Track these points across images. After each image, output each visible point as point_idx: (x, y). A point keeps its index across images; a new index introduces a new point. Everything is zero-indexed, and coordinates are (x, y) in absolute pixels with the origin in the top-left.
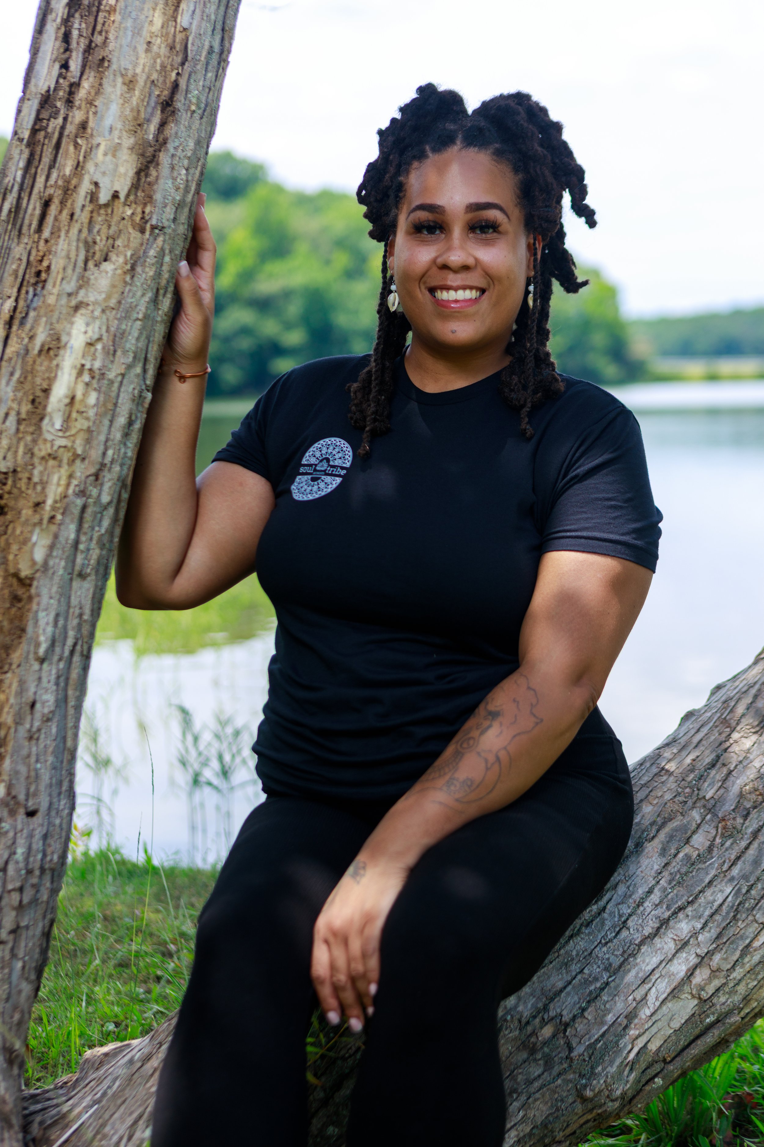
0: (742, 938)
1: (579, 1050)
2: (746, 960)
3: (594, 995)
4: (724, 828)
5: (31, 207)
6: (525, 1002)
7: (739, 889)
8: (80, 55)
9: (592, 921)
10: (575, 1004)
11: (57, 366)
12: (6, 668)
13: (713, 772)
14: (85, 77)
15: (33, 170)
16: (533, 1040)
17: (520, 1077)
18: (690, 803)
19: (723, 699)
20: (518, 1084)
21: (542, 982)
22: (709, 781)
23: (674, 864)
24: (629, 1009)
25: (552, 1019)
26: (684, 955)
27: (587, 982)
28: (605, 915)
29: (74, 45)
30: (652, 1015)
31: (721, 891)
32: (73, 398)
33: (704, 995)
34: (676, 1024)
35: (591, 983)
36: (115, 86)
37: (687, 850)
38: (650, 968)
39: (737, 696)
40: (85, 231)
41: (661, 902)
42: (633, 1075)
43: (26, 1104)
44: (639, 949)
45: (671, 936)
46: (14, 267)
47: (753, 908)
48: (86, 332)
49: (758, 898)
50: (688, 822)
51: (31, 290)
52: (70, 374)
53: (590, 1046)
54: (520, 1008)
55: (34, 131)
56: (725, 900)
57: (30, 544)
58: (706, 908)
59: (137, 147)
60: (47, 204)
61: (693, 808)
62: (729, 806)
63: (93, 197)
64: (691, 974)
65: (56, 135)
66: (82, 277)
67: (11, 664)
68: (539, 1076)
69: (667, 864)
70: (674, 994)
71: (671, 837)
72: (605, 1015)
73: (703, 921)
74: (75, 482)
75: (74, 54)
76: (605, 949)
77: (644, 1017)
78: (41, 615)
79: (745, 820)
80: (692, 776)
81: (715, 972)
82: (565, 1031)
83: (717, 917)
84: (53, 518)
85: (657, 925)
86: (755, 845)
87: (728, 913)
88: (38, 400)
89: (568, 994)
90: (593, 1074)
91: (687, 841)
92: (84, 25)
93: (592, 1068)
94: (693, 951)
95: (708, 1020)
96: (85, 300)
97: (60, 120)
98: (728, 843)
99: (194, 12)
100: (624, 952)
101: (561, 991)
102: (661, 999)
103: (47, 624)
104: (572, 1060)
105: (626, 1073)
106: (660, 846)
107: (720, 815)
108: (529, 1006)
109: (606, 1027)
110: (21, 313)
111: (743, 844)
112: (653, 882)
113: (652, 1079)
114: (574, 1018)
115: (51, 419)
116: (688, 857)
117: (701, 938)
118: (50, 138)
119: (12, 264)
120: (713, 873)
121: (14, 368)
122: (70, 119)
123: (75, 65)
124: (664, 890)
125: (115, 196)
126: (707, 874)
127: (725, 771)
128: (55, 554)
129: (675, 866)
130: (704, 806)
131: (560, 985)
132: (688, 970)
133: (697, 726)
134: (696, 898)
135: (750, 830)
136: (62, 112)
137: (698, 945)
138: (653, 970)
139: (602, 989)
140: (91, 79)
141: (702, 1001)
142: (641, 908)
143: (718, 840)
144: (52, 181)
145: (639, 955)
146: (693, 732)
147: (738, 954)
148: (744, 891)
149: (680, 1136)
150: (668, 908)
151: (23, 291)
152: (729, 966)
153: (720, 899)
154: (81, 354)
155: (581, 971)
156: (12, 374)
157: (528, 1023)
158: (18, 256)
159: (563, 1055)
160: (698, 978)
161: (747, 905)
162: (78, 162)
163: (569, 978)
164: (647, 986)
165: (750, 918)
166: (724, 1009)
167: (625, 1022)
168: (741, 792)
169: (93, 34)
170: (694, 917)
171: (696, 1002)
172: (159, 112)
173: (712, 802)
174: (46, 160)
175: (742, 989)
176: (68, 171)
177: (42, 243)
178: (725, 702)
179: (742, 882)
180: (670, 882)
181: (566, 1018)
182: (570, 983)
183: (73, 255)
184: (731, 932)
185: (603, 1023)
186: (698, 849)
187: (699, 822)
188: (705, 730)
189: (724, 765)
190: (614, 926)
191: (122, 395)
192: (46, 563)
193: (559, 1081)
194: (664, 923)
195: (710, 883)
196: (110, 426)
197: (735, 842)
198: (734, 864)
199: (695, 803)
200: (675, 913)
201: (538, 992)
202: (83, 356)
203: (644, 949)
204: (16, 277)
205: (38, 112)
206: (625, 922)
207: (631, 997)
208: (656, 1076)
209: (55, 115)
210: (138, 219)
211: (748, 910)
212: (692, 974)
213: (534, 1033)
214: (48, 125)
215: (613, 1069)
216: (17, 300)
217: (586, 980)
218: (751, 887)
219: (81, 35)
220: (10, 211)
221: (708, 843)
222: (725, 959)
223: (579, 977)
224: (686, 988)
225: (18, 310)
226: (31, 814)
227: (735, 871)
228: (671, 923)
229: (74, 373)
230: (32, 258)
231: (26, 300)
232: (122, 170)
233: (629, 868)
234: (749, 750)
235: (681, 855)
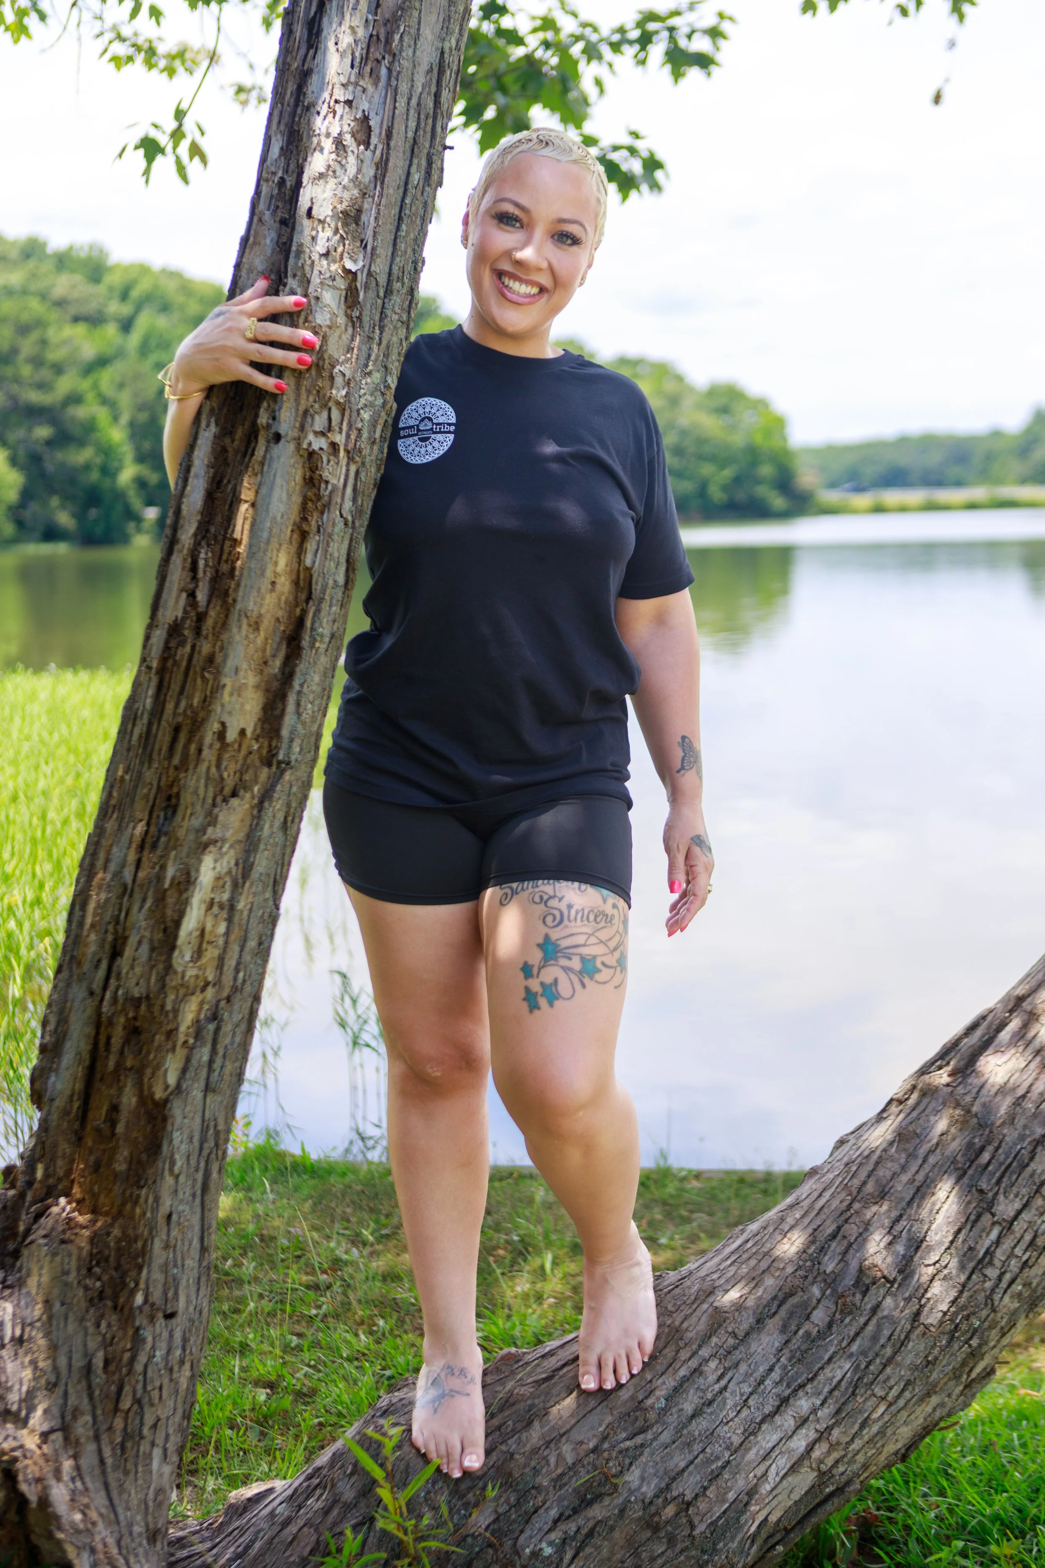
0: (860, 1412)
1: (701, 1528)
2: (865, 1432)
3: (716, 1473)
4: (844, 1305)
5: (160, 733)
6: (649, 1483)
7: (858, 1366)
8: (207, 584)
9: (714, 1400)
10: (697, 1483)
11: (187, 899)
12: (142, 1183)
13: (834, 1244)
14: (211, 606)
15: (162, 697)
16: (656, 1519)
17: (644, 1554)
18: (810, 1278)
19: (845, 1160)
20: (642, 1561)
21: (665, 1462)
22: (829, 1254)
23: (794, 1341)
24: (750, 1486)
25: (675, 1498)
26: (804, 1431)
27: (709, 1462)
28: (727, 1394)
29: (200, 574)
30: (773, 1490)
31: (841, 1367)
32: (203, 932)
33: (823, 1468)
34: (796, 1496)
35: (713, 1461)
36: (240, 627)
37: (807, 1326)
38: (770, 1445)
39: (859, 1160)
40: (213, 770)
41: (781, 1380)
42: (755, 1548)
43: (172, 1550)
44: (760, 1428)
45: (791, 1413)
46: (145, 791)
47: (872, 1383)
48: (214, 868)
49: (876, 1372)
50: (809, 1299)
51: (162, 814)
52: (199, 909)
53: (712, 1523)
54: (644, 1489)
55: (164, 660)
56: (844, 1376)
57: (163, 1069)
58: (825, 1385)
59: (263, 684)
60: (177, 729)
61: (813, 1284)
62: (849, 1281)
63: (221, 735)
64: (810, 1449)
65: (184, 663)
66: (210, 814)
67: (147, 1180)
68: (663, 1553)
69: (787, 1342)
70: (794, 1469)
71: (791, 1314)
72: (726, 1493)
73: (822, 1397)
74: (206, 1007)
75: (200, 584)
76: (726, 1428)
77: (764, 1492)
78: (176, 1135)
79: (864, 1296)
80: (813, 1248)
81: (832, 1447)
82: (687, 1510)
83: (836, 1393)
84: (186, 1042)
85: (777, 1403)
86: (874, 1321)
87: (847, 1389)
88: (169, 931)
89: (691, 1474)
90: (715, 1551)
91: (808, 1318)
92: (210, 554)
93: (714, 1544)
94: (812, 1427)
95: (827, 1490)
96: (213, 837)
97: (188, 649)
98: (847, 1320)
99: (317, 551)
100: (745, 1430)
101: (683, 1470)
102: (781, 1475)
103: (182, 1142)
104: (694, 1537)
105: (747, 1546)
106: (781, 1323)
107: (840, 1290)
108: (653, 1486)
109: (727, 1505)
110: (152, 837)
111: (862, 1320)
112: (774, 1360)
113: (773, 1547)
114: (697, 1496)
115: (181, 952)
116: (808, 1334)
117: (820, 1413)
118: (179, 667)
119: (143, 787)
120: (832, 1350)
121: (146, 894)
122: (197, 648)
123: (201, 596)
124: (784, 1367)
125: (243, 732)
126: (827, 1351)
127: (845, 1243)
128: (188, 1076)
129: (795, 1344)
130: (825, 1281)
131: (682, 1464)
132: (808, 1445)
133: (820, 1187)
134: (816, 1375)
135: (869, 1306)
136: (189, 640)
137: (818, 1421)
138: (774, 1447)
139: (723, 1467)
140: (218, 608)
141: (822, 1474)
142: (762, 1387)
143: (838, 1316)
144: (181, 709)
145: (760, 1433)
146: (815, 1194)
147: (857, 1427)
148: (863, 1366)
149: (806, 1558)
150: (788, 1386)
151: (155, 816)
152: (848, 1439)
153: (839, 1374)
154: (210, 888)
155: (703, 1451)
156: (144, 900)
157: (651, 1503)
158: (148, 780)
159: (686, 1533)
160: (817, 1453)
161: (865, 1380)
162: (206, 697)
163: (692, 1458)
164: (768, 1463)
165: (869, 1392)
166: (844, 1479)
167: (746, 1498)
168: (861, 1267)
169: (219, 563)
170: (813, 1394)
171: (815, 1474)
172: (284, 646)
173: (833, 1275)
174: (175, 687)
175: (860, 1458)
176: (195, 702)
177: (171, 770)
178: (847, 1164)
179: (861, 1358)
180: (790, 1360)
181: (688, 1497)
182: (692, 1462)
183: (201, 792)
184: (849, 1407)
185: (724, 1501)
186: (818, 1325)
187: (819, 1297)
188: (827, 1195)
189: (845, 1237)
190: (735, 1406)
191: (251, 921)
192: (178, 1086)
193: (682, 1558)
194: (784, 1401)
195: (830, 1360)
196: (241, 951)
197: (854, 1318)
198: (853, 1340)
199: (815, 1278)
200: (795, 1391)
201: (661, 1472)
202: (212, 890)
203: (764, 1427)
204: (147, 801)
205: (167, 642)
206: (746, 1401)
207: (752, 1475)
208: (777, 1543)
209: (182, 644)
210: (264, 752)
211: (866, 1384)
212: (812, 1449)
213: (657, 1513)
214: (176, 652)
215: (734, 1545)
216: (148, 824)
217: (708, 1459)
218: (869, 1363)
219: (206, 565)
220: (140, 736)
221: (828, 1319)
222: (845, 1433)
223: (701, 1456)
224: (806, 1463)
225: (150, 835)
226: (170, 1316)
227: (854, 1348)
228: (791, 1401)
229: (204, 907)
230: (162, 783)
231: (157, 824)
232: (248, 707)
233: (750, 1345)
234: (869, 1221)
235: (801, 1332)
